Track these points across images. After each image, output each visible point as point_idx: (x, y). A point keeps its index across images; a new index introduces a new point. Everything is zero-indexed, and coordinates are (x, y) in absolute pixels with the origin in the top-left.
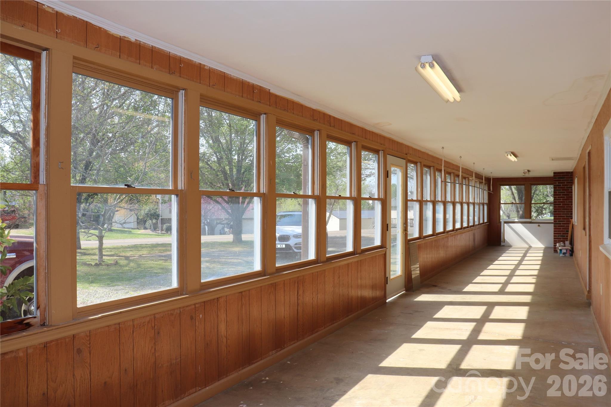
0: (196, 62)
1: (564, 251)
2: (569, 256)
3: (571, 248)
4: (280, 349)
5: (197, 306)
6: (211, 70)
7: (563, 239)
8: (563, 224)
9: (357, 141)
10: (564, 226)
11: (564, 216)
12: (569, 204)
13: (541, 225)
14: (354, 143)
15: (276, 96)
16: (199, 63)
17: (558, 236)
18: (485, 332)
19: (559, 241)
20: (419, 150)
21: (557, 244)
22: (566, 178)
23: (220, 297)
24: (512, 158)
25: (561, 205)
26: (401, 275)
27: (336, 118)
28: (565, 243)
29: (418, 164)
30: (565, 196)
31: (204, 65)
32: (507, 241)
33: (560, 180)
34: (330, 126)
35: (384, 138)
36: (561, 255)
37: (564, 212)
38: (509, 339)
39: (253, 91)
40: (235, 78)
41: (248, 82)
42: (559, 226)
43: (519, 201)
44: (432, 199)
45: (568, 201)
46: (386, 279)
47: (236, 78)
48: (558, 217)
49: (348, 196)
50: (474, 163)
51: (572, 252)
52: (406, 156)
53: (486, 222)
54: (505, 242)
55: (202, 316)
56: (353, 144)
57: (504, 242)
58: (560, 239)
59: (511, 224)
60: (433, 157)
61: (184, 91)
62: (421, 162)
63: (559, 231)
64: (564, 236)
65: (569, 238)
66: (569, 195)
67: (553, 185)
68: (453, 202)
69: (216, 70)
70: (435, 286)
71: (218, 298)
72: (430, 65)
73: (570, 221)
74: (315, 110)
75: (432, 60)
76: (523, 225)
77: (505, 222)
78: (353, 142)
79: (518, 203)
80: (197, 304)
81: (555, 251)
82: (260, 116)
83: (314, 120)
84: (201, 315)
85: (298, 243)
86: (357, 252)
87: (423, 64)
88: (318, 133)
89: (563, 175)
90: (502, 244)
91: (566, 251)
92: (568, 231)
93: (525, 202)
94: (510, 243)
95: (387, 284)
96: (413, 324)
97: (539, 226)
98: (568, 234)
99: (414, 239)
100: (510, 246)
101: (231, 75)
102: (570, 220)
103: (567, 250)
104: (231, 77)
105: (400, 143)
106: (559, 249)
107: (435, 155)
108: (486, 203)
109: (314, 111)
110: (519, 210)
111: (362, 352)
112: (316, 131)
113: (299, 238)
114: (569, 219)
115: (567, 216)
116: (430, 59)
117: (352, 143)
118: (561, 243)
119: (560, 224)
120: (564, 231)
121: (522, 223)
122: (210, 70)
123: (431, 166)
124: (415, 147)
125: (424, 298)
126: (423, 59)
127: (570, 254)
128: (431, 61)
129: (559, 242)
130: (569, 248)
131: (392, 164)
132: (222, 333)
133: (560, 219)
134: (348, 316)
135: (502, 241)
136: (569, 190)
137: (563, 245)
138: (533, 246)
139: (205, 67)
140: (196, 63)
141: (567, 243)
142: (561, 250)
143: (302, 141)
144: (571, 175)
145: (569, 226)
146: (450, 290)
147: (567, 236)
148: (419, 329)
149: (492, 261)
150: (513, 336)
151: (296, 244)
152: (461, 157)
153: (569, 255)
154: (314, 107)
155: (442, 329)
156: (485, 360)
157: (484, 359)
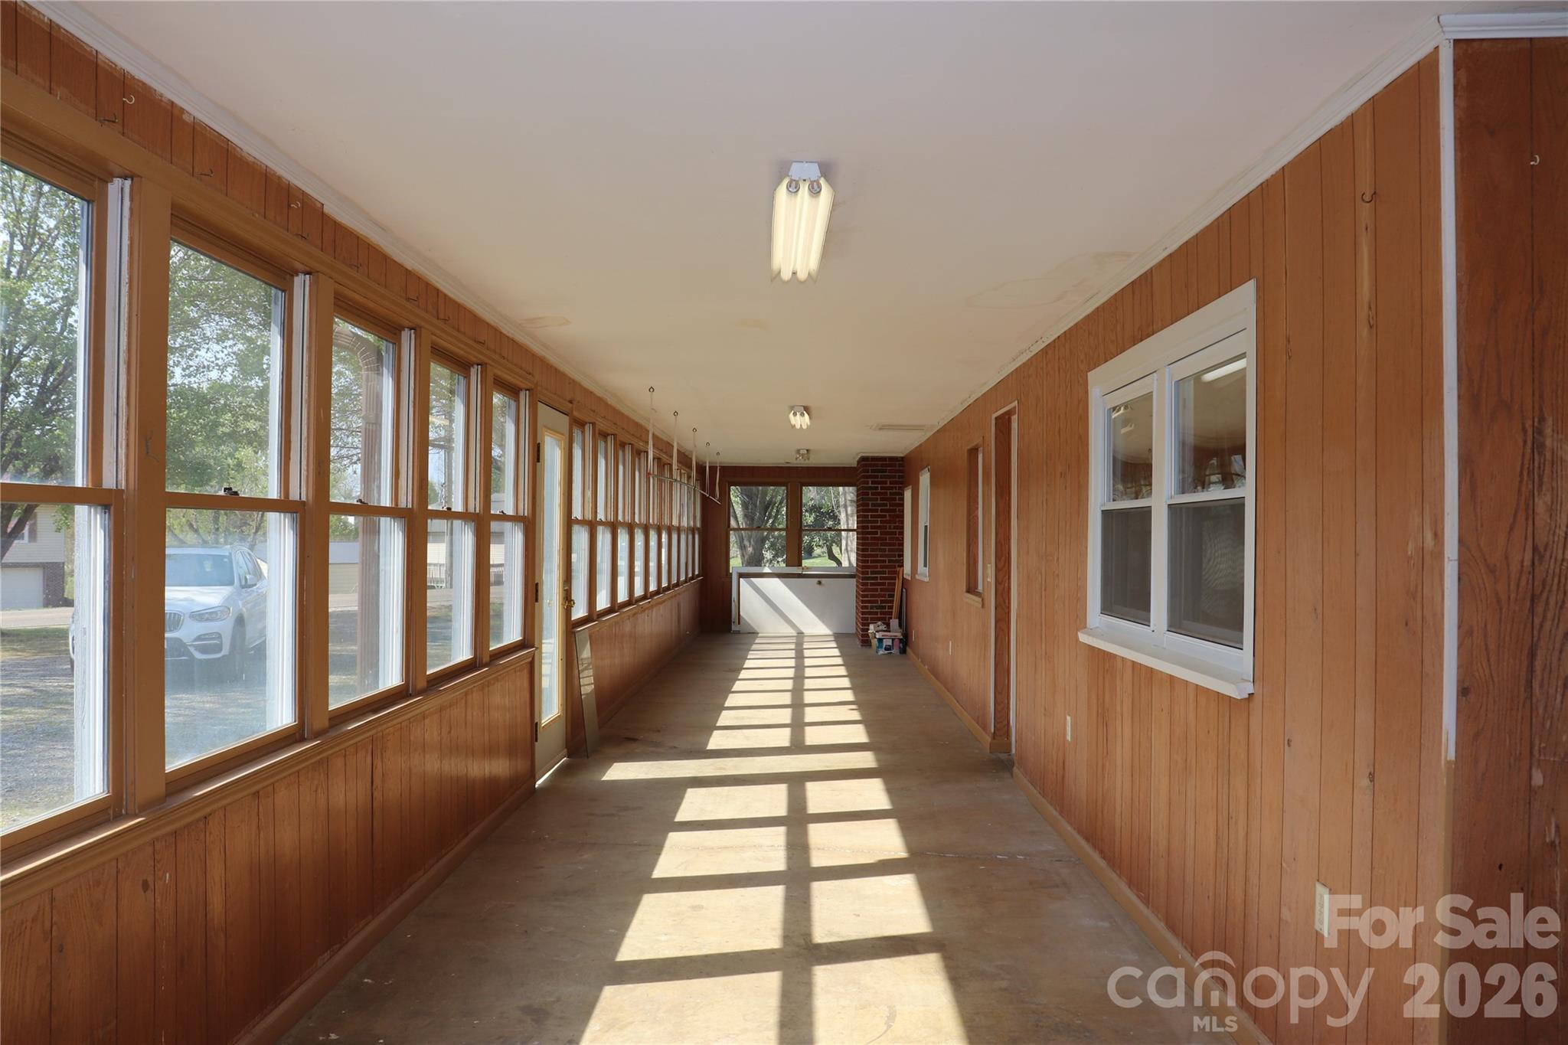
0: (161, 95)
1: (887, 642)
2: (898, 654)
3: (902, 635)
4: (338, 946)
5: (158, 846)
6: (198, 128)
7: (882, 613)
8: (881, 578)
9: (486, 364)
10: (884, 584)
11: (885, 561)
12: (895, 533)
13: (823, 580)
14: (476, 366)
15: (337, 226)
16: (169, 100)
17: (872, 607)
18: (819, 849)
19: (872, 619)
20: (591, 392)
21: (872, 627)
22: (890, 471)
23: (210, 814)
24: (801, 421)
25: (879, 535)
26: (559, 716)
27: (450, 299)
28: (888, 625)
29: (587, 427)
30: (887, 514)
31: (182, 110)
32: (745, 620)
33: (877, 477)
34: (438, 319)
35: (534, 357)
36: (881, 652)
37: (885, 550)
38: (883, 860)
39: (289, 206)
40: (250, 159)
41: (279, 178)
42: (872, 584)
43: (746, 524)
44: (627, 518)
45: (893, 525)
46: (535, 726)
47: (253, 160)
48: (872, 561)
49: (460, 511)
50: (695, 430)
51: (905, 643)
52: (570, 405)
53: (698, 576)
54: (741, 623)
55: (170, 877)
56: (473, 371)
57: (739, 623)
58: (876, 613)
59: (754, 580)
60: (616, 412)
61: (128, 183)
62: (593, 424)
63: (872, 596)
64: (884, 607)
65: (895, 611)
66: (895, 511)
67: (855, 488)
68: (646, 525)
69: (208, 129)
70: (634, 740)
71: (206, 818)
72: (789, 186)
73: (896, 572)
74: (410, 271)
75: (820, 175)
76: (782, 581)
77: (741, 575)
78: (472, 366)
79: (743, 529)
80: (158, 840)
81: (866, 641)
82: (292, 276)
83: (408, 299)
84: (168, 875)
85: (205, 635)
86: (481, 660)
87: (794, 183)
88: (413, 336)
89: (882, 465)
90: (734, 628)
91: (893, 643)
92: (893, 596)
93: (787, 527)
94: (752, 624)
95: (536, 741)
96: (636, 842)
97: (820, 583)
98: (892, 602)
99: (579, 622)
100: (753, 634)
101: (242, 150)
102: (898, 569)
103: (893, 640)
104: (242, 156)
105: (559, 371)
106: (877, 637)
107: (619, 407)
108: (698, 529)
109: (408, 274)
110: (746, 543)
111: (552, 929)
112: (406, 329)
113: (207, 620)
114: (895, 568)
115: (890, 561)
116: (813, 171)
117: (472, 369)
118: (879, 623)
119: (876, 578)
120: (884, 596)
121: (780, 576)
122: (196, 126)
123: (608, 435)
124: (587, 384)
125: (621, 772)
126: (796, 170)
127: (900, 648)
128: (816, 179)
129: (874, 620)
130: (899, 635)
131: (545, 427)
132: (216, 922)
133: (876, 567)
134: (467, 834)
135: (733, 620)
136: (895, 499)
137: (883, 627)
138: (807, 631)
139: (185, 117)
140: (163, 99)
141: (894, 623)
142: (880, 640)
143: (362, 354)
144: (900, 465)
145: (895, 584)
146: (675, 747)
147: (891, 607)
148: (659, 854)
149: (734, 671)
150: (885, 853)
151: (199, 638)
152: (676, 413)
153: (898, 651)
154: (410, 263)
155: (713, 849)
156: (859, 915)
157: (855, 914)
